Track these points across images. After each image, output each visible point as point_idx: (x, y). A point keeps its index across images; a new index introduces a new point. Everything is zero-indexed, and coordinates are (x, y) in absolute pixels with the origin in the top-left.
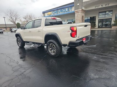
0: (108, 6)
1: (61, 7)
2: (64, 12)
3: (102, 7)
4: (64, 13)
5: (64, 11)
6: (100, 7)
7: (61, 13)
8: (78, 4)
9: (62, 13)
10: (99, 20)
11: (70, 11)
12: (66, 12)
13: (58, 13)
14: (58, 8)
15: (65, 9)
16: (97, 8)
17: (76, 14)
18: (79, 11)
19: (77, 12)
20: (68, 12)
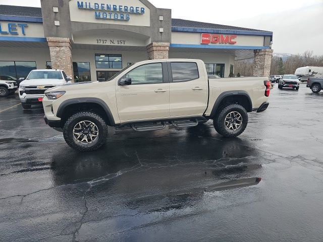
0: (123, 45)
3: (112, 44)
6: (108, 43)
10: (97, 72)
11: (20, 35)
16: (101, 44)
17: (51, 49)
18: (64, 44)
19: (57, 44)
20: (10, 35)
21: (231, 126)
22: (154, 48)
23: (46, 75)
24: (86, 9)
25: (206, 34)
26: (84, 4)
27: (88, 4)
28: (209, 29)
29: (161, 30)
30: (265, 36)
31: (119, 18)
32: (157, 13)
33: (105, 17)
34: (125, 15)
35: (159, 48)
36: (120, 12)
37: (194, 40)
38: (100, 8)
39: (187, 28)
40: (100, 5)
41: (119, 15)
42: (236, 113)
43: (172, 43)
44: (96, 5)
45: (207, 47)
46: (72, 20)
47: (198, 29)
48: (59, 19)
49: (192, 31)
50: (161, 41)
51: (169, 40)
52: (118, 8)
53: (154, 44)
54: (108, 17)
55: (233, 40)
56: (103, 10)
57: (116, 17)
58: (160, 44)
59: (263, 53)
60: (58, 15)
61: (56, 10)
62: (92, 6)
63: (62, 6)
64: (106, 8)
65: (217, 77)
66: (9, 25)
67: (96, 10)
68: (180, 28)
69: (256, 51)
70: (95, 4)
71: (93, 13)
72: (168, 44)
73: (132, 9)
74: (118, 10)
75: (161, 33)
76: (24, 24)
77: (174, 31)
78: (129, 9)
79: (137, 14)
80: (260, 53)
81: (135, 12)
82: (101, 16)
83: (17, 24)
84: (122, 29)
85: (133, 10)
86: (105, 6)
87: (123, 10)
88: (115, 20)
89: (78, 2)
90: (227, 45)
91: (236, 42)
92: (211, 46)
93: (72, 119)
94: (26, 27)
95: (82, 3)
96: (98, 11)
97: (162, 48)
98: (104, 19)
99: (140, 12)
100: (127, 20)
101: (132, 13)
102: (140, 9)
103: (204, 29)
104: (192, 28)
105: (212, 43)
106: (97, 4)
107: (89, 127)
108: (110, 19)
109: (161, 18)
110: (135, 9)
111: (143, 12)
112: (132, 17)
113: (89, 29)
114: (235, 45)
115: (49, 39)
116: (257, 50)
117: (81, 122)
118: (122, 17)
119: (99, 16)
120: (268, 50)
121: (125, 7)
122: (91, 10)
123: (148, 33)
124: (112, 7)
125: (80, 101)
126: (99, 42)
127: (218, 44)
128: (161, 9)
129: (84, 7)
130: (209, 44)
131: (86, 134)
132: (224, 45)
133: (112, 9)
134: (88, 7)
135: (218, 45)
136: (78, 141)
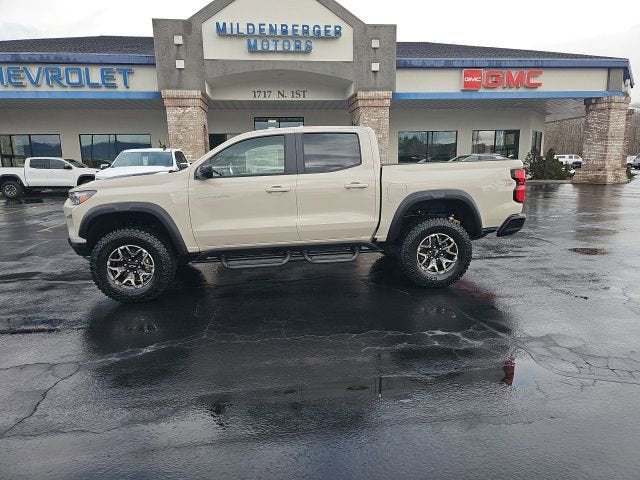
0: (301, 98)
1: (52, 55)
2: (74, 85)
3: (281, 99)
4: (69, 89)
5: (74, 79)
6: (274, 97)
7: (44, 88)
8: (180, 64)
9: (57, 89)
11: (121, 88)
12: (87, 89)
13: (21, 85)
14: (24, 55)
15: (83, 69)
16: (262, 98)
17: (169, 111)
18: (191, 101)
19: (179, 102)
20: (104, 89)
21: (433, 264)
22: (360, 103)
23: (145, 160)
24: (231, 36)
25: (472, 69)
26: (228, 26)
27: (235, 27)
28: (479, 60)
29: (375, 67)
30: (609, 69)
31: (292, 48)
32: (366, 33)
33: (265, 47)
34: (303, 42)
35: (370, 102)
36: (295, 35)
37: (445, 84)
38: (257, 32)
39: (430, 60)
40: (257, 28)
41: (292, 43)
42: (443, 238)
43: (398, 91)
44: (250, 27)
45: (474, 96)
46: (207, 56)
47: (456, 60)
48: (183, 56)
49: (442, 65)
50: (374, 89)
51: (391, 87)
52: (290, 28)
53: (361, 94)
54: (272, 48)
55: (533, 81)
56: (262, 35)
57: (286, 48)
58: (371, 94)
59: (604, 106)
60: (182, 49)
61: (178, 40)
62: (243, 29)
63: (189, 34)
64: (267, 32)
65: (498, 158)
66: (102, 71)
67: (249, 36)
68: (416, 60)
69: (590, 102)
70: (248, 25)
71: (244, 43)
72: (388, 94)
73: (316, 29)
74: (290, 34)
75: (375, 72)
76: (127, 68)
77: (403, 66)
78: (311, 29)
79: (327, 38)
80: (599, 106)
81: (323, 34)
82: (259, 48)
83: (115, 68)
84: (299, 69)
85: (319, 32)
86: (267, 27)
87: (300, 33)
88: (285, 52)
89: (218, 24)
90: (521, 90)
91: (540, 85)
92: (484, 93)
93: (104, 241)
94: (131, 73)
95: (224, 24)
96: (254, 38)
97: (376, 103)
98: (264, 52)
99: (332, 34)
100: (308, 51)
101: (318, 36)
102: (332, 29)
103: (468, 60)
104: (441, 60)
105: (487, 88)
106: (253, 25)
107: (136, 257)
108: (275, 52)
109: (375, 44)
110: (322, 29)
111: (338, 33)
112: (316, 46)
113: (236, 72)
114: (539, 89)
115: (166, 93)
116: (591, 99)
117: (122, 247)
118: (298, 47)
119: (255, 46)
120: (616, 98)
121: (303, 26)
122: (240, 36)
123: (349, 75)
124: (279, 28)
125: (117, 209)
126: (257, 95)
127: (499, 90)
128: (375, 26)
129: (229, 32)
130: (481, 90)
131: (132, 270)
132: (513, 90)
133: (279, 33)
134: (235, 32)
135: (501, 92)
136: (117, 283)
